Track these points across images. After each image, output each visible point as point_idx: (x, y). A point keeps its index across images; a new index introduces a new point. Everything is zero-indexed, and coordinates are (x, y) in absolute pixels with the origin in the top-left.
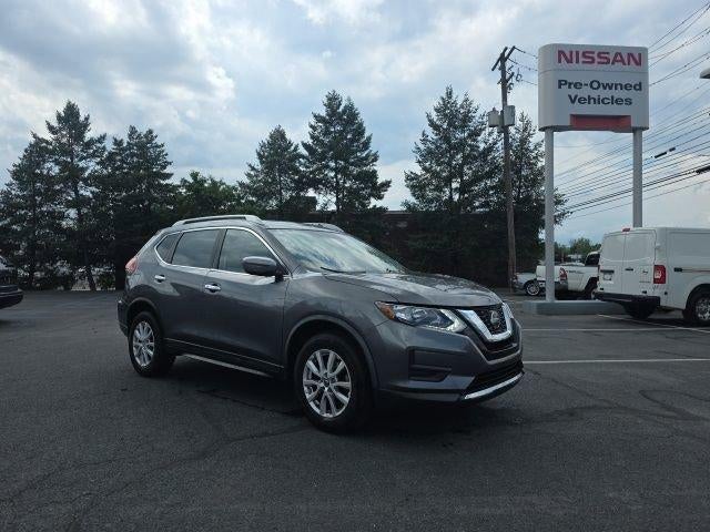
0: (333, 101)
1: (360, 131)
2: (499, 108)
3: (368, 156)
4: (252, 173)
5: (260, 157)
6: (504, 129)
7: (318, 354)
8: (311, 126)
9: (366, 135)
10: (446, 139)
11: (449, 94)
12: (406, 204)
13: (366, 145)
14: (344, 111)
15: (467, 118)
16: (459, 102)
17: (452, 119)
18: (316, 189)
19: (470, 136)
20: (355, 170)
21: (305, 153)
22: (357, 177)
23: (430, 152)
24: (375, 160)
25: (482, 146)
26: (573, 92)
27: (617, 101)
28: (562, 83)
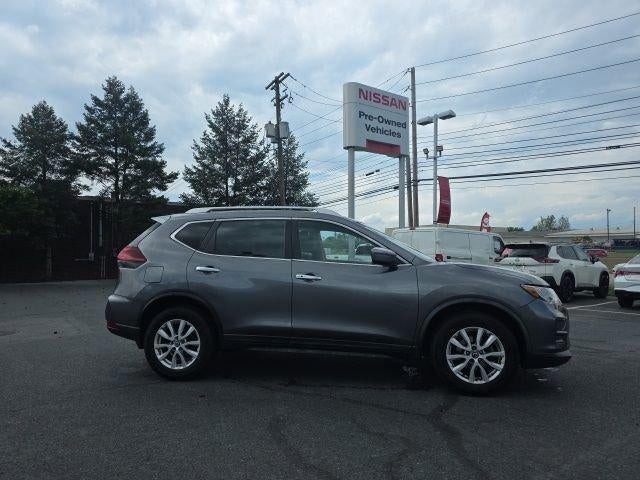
0: (113, 87)
1: (144, 120)
2: (274, 122)
3: (153, 147)
4: (7, 150)
8: (87, 108)
9: (150, 125)
10: (223, 140)
11: (227, 102)
12: (183, 196)
13: (150, 135)
14: (126, 100)
15: (242, 126)
16: (236, 111)
17: (227, 125)
18: (89, 173)
19: (244, 142)
20: (139, 159)
23: (209, 150)
24: (161, 150)
25: (254, 152)
26: (368, 122)
27: (393, 134)
28: (361, 114)
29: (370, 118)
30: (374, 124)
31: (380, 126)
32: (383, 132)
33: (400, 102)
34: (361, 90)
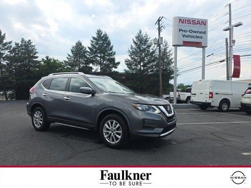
0: (99, 33)
1: (109, 43)
2: (157, 38)
3: (112, 53)
4: (69, 57)
5: (72, 51)
6: (159, 45)
7: (109, 121)
8: (91, 41)
9: (111, 45)
10: (139, 48)
11: (140, 32)
12: (125, 70)
13: (111, 49)
14: (103, 36)
15: (146, 41)
16: (144, 35)
17: (141, 41)
18: (93, 64)
19: (147, 47)
20: (108, 58)
21: (89, 50)
22: (108, 60)
23: (133, 52)
24: (115, 54)
25: (151, 51)
26: (184, 33)
27: (198, 37)
28: (180, 30)
29: (185, 31)
30: (187, 34)
31: (191, 34)
32: (192, 37)
33: (202, 22)
34: (180, 20)
